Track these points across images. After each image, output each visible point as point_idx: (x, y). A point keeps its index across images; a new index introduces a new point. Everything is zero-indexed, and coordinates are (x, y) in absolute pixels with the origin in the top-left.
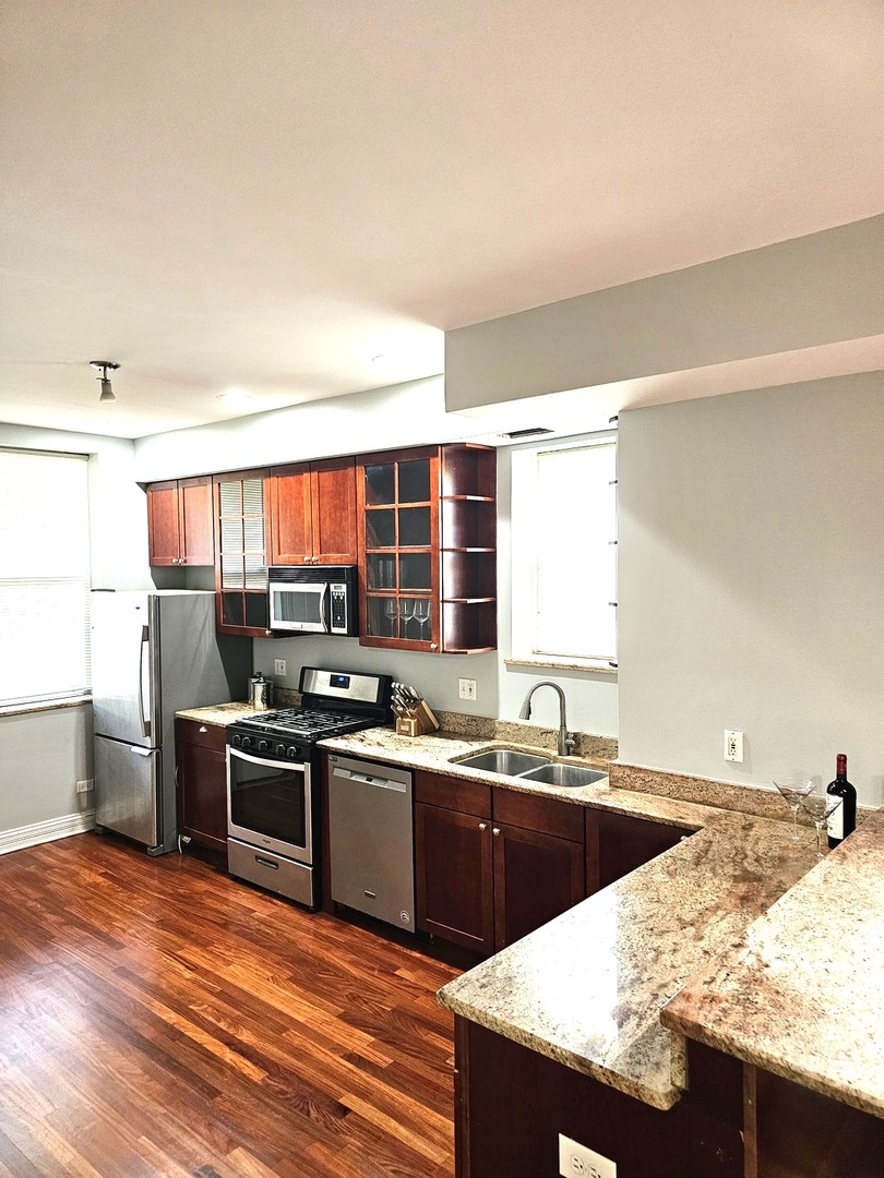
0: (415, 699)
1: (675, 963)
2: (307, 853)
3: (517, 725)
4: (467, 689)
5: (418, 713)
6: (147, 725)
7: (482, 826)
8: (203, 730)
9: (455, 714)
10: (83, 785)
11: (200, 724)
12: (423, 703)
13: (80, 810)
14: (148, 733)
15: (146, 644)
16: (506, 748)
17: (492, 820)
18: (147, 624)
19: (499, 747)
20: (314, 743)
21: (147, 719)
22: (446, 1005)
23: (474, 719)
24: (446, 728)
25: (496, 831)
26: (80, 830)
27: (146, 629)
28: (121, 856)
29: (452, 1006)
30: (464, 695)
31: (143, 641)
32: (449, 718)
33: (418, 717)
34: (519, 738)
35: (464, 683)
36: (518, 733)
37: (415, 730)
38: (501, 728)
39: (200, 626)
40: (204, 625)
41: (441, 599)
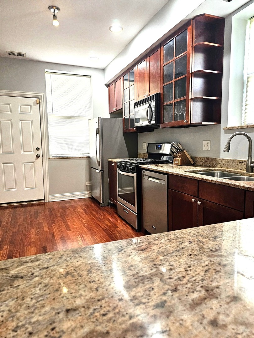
0: (182, 150)
2: (135, 208)
3: (227, 160)
4: (206, 145)
5: (182, 155)
6: (99, 162)
7: (193, 200)
8: (113, 164)
9: (200, 158)
10: (88, 183)
11: (113, 162)
12: (185, 151)
13: (87, 191)
14: (99, 165)
15: (98, 135)
16: (220, 170)
17: (198, 197)
18: (98, 128)
19: (217, 170)
20: (138, 166)
21: (99, 160)
23: (208, 159)
24: (197, 164)
25: (199, 202)
26: (87, 197)
27: (98, 130)
30: (205, 148)
31: (97, 133)
32: (198, 159)
33: (182, 157)
34: (228, 166)
35: (205, 143)
36: (228, 163)
37: (180, 163)
38: (220, 162)
39: (117, 130)
40: (119, 129)
41: (190, 98)
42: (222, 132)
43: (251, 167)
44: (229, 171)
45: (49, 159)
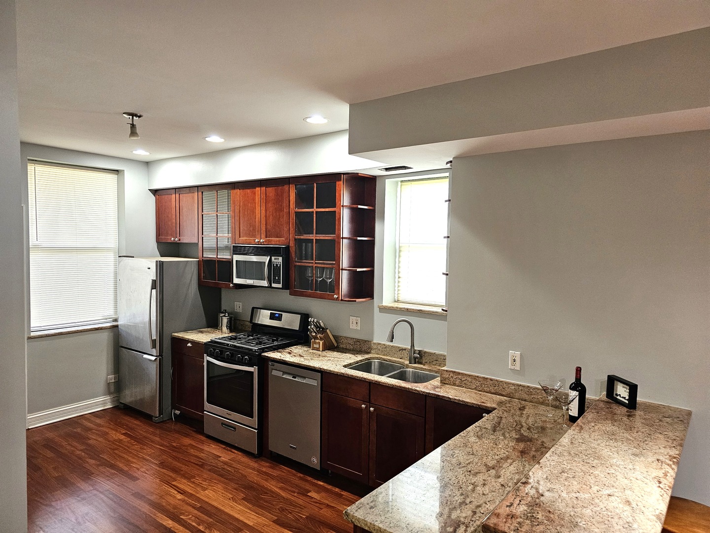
0: (323, 328)
1: (485, 492)
2: (254, 421)
3: (384, 345)
4: (355, 323)
5: (324, 337)
6: (154, 342)
7: (363, 406)
8: (189, 345)
9: (346, 338)
10: (111, 378)
11: (188, 341)
12: (328, 331)
13: (110, 393)
14: (154, 346)
15: (154, 291)
16: (377, 358)
17: (369, 403)
18: (155, 279)
19: (374, 358)
20: (260, 354)
21: (154, 338)
22: (349, 520)
23: (358, 341)
24: (342, 346)
25: (372, 409)
26: (109, 406)
27: (154, 282)
28: (135, 422)
29: (353, 520)
30: (353, 326)
31: (152, 289)
32: (343, 340)
33: (324, 339)
34: (385, 353)
35: (353, 319)
36: (385, 350)
37: (322, 347)
38: (375, 347)
39: (189, 281)
40: (191, 280)
41: (341, 268)
42: (376, 310)
43: (414, 357)
44: (388, 360)
45: (30, 338)
